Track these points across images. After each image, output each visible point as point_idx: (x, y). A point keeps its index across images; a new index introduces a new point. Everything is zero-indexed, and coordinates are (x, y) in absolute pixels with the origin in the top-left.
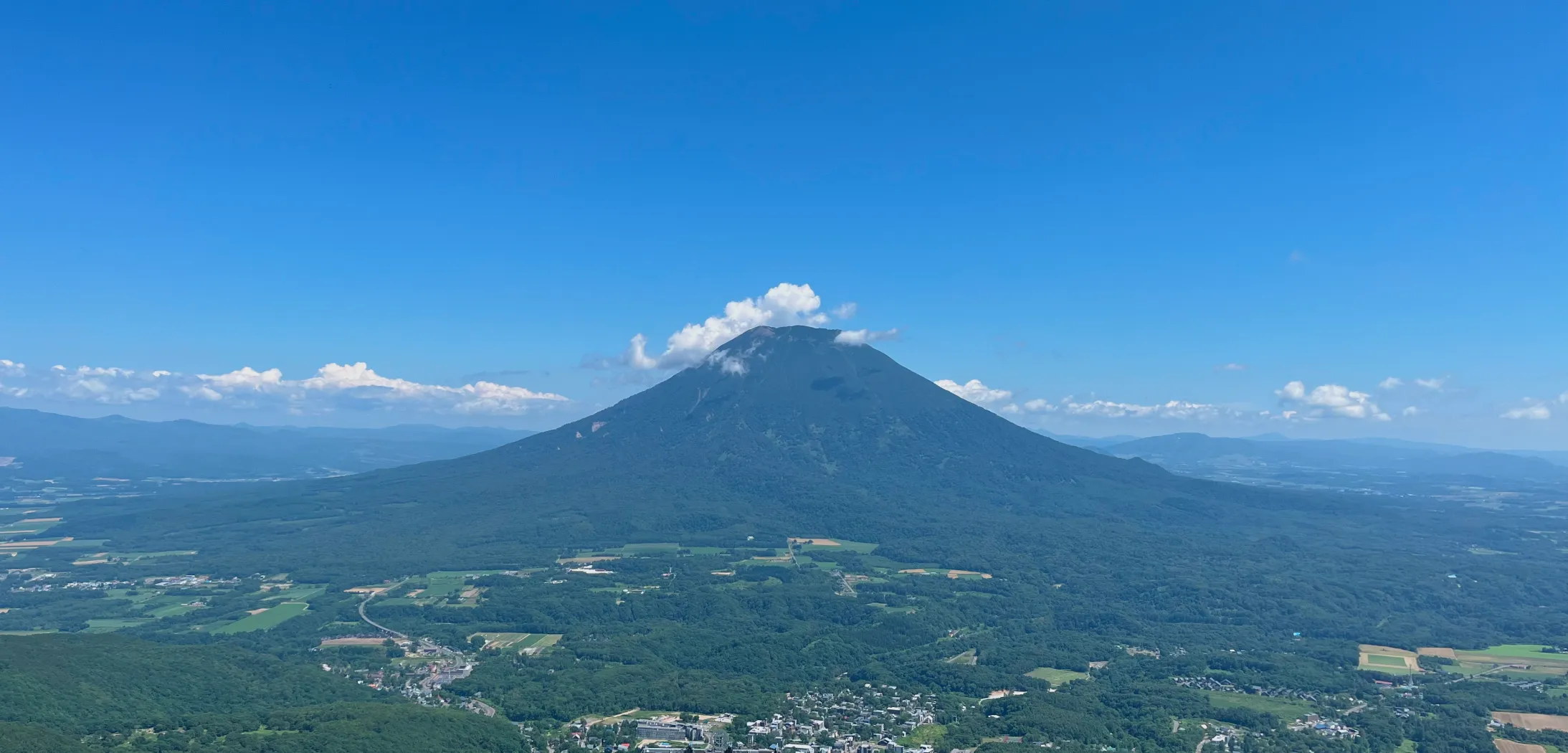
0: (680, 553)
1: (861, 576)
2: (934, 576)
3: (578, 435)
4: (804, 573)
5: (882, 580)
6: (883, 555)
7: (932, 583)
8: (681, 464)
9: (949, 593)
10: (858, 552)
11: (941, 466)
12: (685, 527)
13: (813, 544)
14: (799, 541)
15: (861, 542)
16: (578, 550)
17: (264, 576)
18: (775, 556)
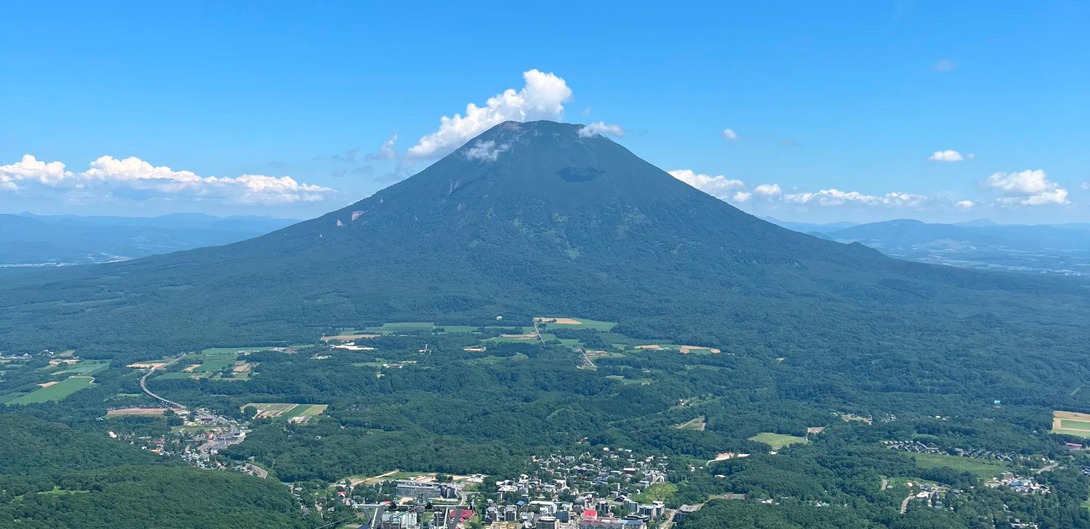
0: (434, 331)
1: (600, 352)
2: (667, 351)
3: (339, 223)
4: (548, 349)
5: (620, 355)
6: (621, 332)
7: (666, 357)
8: (435, 250)
9: (681, 367)
10: (598, 330)
11: (675, 252)
12: (438, 307)
13: (557, 322)
14: (544, 320)
15: (601, 321)
16: (341, 329)
17: (52, 353)
18: (522, 333)
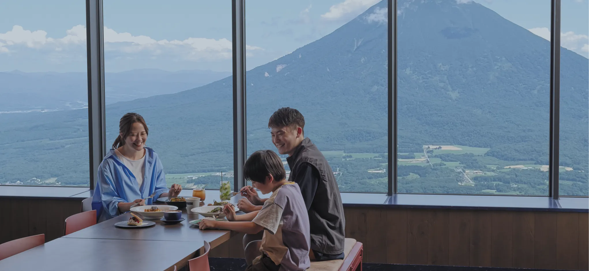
0: (344, 157)
1: (477, 171)
2: (531, 170)
3: (267, 74)
4: (436, 169)
5: (493, 174)
6: (493, 156)
7: (529, 174)
8: (344, 94)
9: (542, 182)
10: (475, 154)
11: (535, 92)
12: (347, 139)
13: (442, 149)
14: (432, 147)
15: (477, 147)
17: (39, 180)
18: (414, 158)
